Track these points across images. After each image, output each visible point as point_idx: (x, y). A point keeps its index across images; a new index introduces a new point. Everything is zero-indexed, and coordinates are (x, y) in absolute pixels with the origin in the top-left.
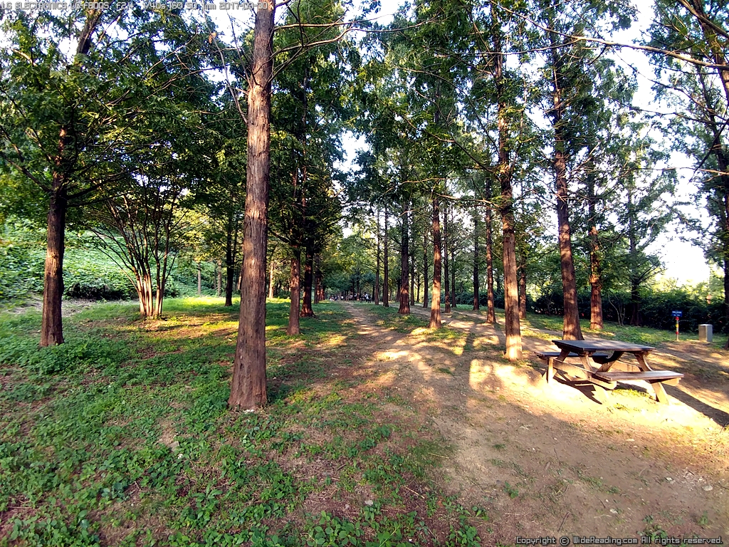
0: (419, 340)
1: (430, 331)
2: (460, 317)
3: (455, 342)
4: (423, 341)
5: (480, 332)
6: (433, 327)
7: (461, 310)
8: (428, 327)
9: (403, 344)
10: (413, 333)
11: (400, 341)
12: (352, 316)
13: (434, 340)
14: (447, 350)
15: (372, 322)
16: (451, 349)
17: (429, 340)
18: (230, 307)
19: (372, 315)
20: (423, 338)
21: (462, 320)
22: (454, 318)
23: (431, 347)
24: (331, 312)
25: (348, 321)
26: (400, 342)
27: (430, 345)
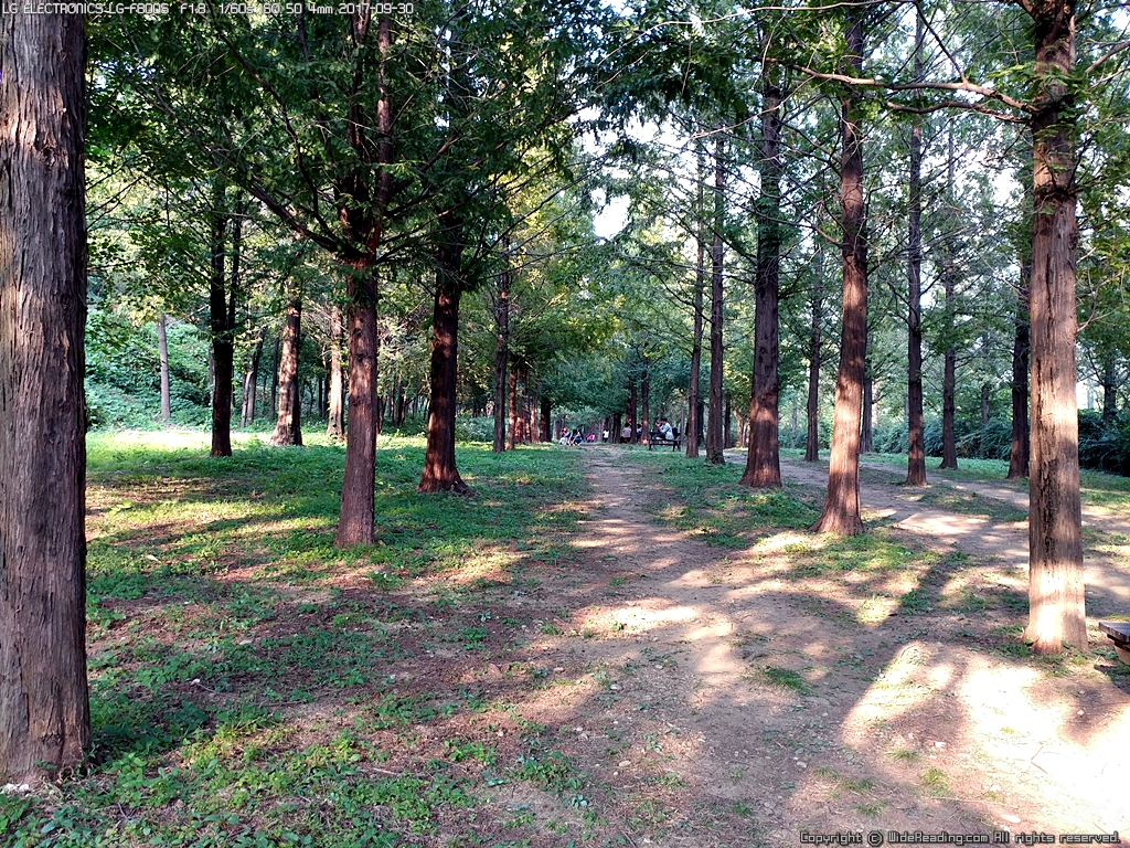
0: (763, 570)
1: (817, 543)
2: (950, 499)
3: (883, 580)
4: (777, 575)
5: (994, 550)
6: (831, 531)
7: (968, 477)
8: (814, 528)
9: (705, 582)
10: (756, 549)
11: (699, 573)
12: (591, 491)
13: (814, 573)
14: (840, 606)
15: (647, 509)
16: (855, 602)
17: (796, 574)
18: (224, 461)
19: (658, 487)
20: (782, 564)
21: (955, 509)
22: (930, 503)
23: (792, 597)
24: (525, 479)
25: (569, 506)
26: (695, 578)
27: (793, 588)
